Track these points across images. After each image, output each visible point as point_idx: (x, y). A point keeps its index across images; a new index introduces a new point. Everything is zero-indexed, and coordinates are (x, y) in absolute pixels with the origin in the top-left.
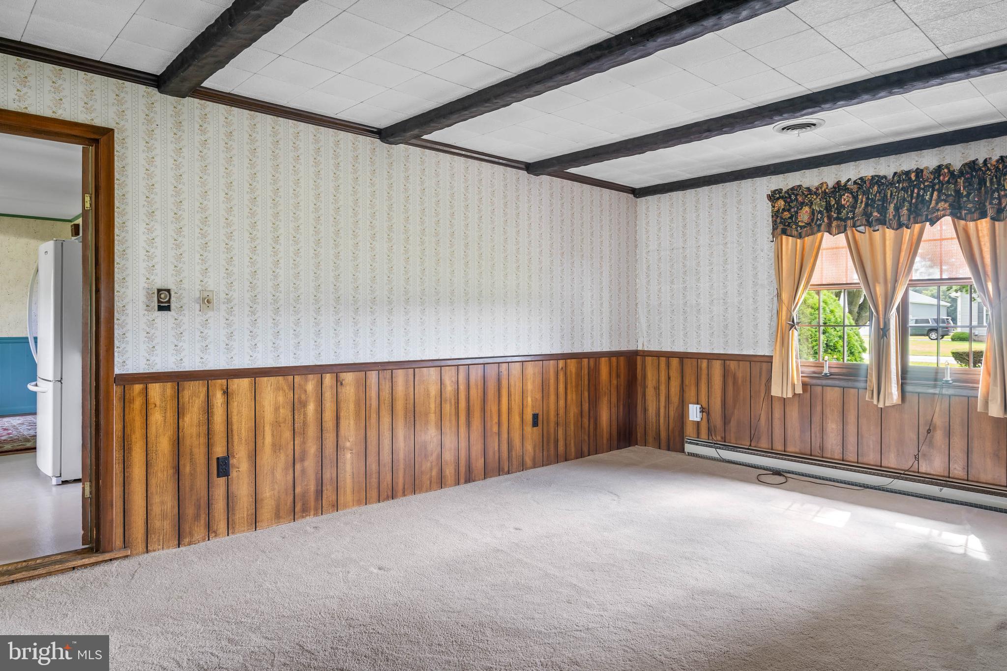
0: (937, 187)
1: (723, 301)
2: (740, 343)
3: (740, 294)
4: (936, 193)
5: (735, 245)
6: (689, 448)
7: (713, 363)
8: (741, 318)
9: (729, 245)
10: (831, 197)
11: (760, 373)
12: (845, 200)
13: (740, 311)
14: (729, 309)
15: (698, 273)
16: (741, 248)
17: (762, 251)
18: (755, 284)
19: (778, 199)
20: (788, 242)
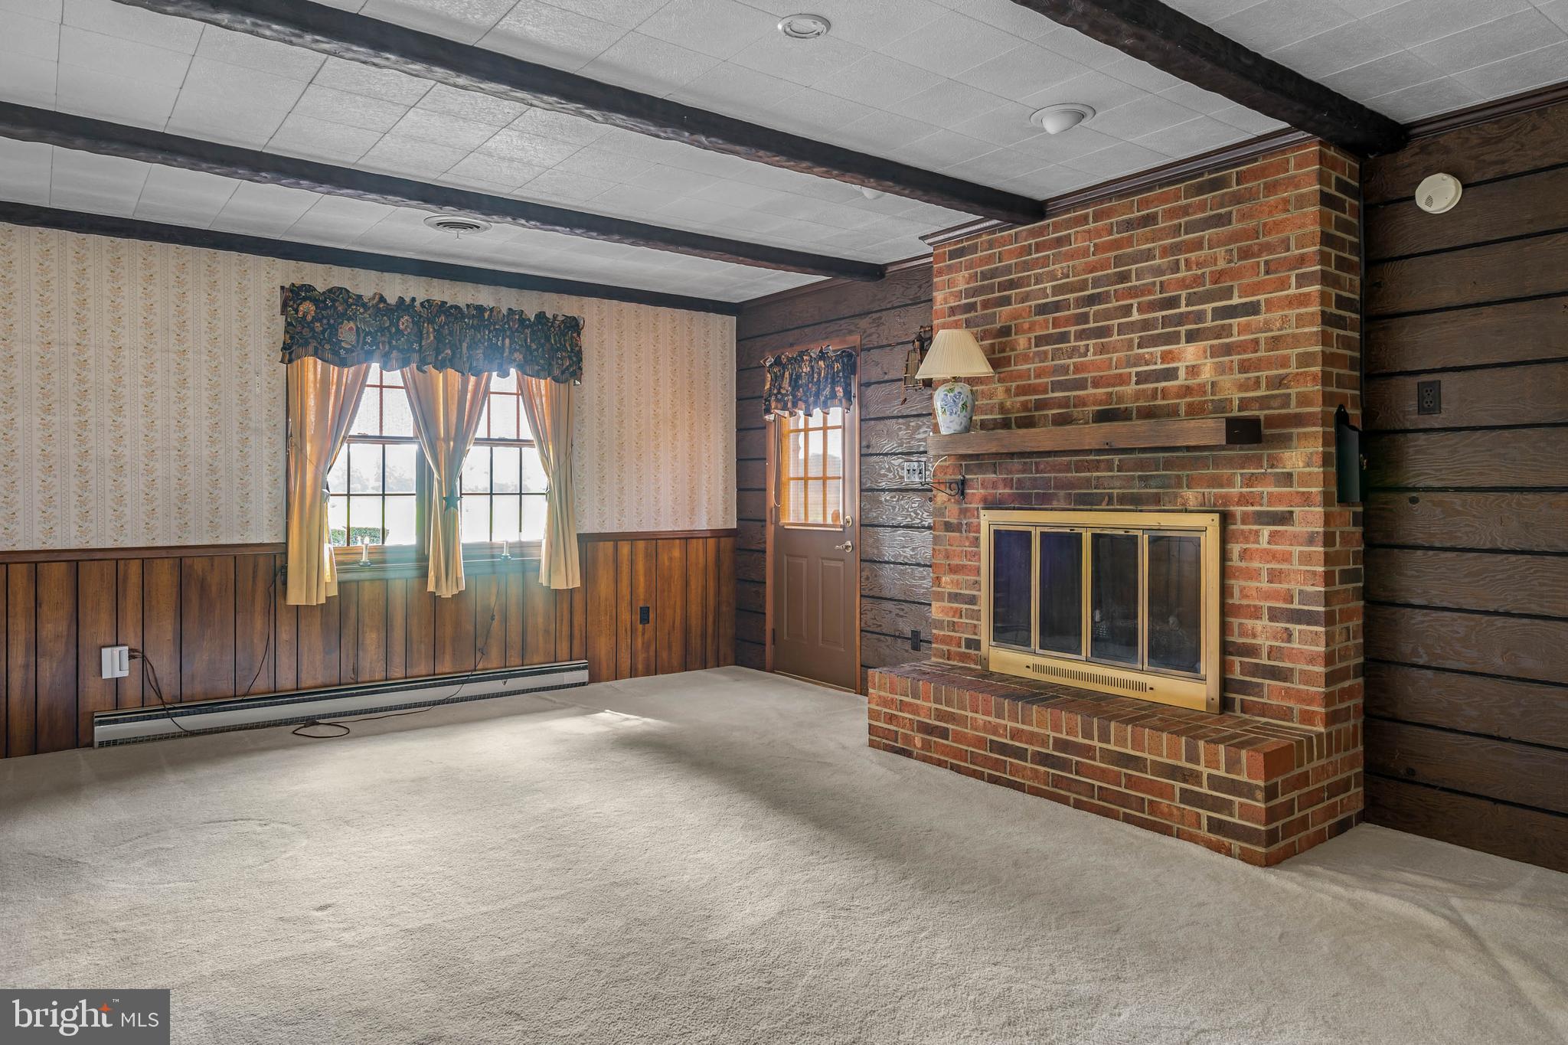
0: (508, 333)
1: (177, 452)
2: (213, 526)
3: (212, 441)
4: (507, 341)
5: (204, 357)
6: (101, 732)
7: (154, 565)
8: (215, 484)
9: (190, 355)
10: (385, 315)
11: (255, 572)
12: (403, 324)
13: (213, 470)
14: (191, 467)
15: (116, 396)
16: (216, 364)
17: (257, 374)
18: (243, 427)
19: (305, 299)
20: (312, 367)
